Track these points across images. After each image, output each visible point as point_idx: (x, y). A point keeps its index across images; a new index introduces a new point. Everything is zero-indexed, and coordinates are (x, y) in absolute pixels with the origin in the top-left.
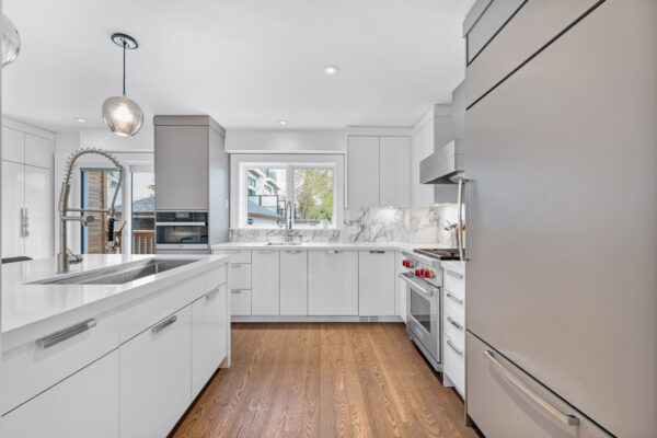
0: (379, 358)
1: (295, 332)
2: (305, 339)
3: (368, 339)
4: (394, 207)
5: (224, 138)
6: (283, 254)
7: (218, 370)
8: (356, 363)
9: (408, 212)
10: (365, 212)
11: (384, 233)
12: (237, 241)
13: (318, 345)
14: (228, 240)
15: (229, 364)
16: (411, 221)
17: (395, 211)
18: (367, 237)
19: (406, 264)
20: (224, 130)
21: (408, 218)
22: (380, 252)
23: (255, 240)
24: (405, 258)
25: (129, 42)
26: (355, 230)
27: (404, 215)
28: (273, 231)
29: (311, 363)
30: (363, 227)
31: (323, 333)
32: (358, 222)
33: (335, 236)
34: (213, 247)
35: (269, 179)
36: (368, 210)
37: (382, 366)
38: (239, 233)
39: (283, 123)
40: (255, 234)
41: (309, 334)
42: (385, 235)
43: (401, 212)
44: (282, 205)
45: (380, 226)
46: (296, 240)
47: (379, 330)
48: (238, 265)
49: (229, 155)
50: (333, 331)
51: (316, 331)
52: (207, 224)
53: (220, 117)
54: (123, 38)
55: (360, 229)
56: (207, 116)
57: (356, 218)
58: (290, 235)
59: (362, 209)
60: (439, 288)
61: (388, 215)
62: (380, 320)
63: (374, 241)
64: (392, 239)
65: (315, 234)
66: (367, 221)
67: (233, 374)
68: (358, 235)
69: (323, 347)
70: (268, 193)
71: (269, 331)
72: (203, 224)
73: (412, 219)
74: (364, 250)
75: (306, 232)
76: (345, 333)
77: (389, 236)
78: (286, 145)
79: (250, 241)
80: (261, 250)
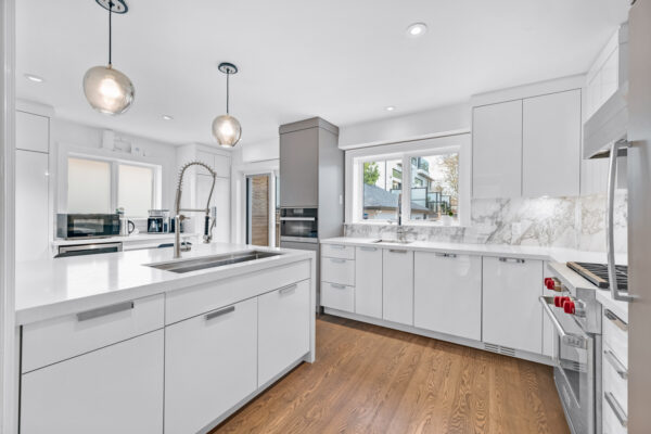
0: (492, 411)
1: (395, 342)
2: (401, 355)
3: (488, 378)
4: (552, 196)
5: (337, 135)
6: (387, 253)
7: (303, 362)
8: (454, 406)
9: (579, 203)
10: (504, 203)
11: (534, 234)
12: (350, 236)
13: (413, 366)
14: (342, 234)
15: (313, 359)
16: (584, 215)
17: (557, 202)
18: (506, 238)
19: (549, 284)
20: (337, 128)
21: (578, 212)
22: (518, 261)
23: (367, 236)
24: (549, 275)
25: (231, 68)
26: (488, 227)
27: (571, 208)
28: (385, 227)
29: (394, 386)
30: (500, 225)
31: (428, 352)
32: (492, 218)
33: (459, 235)
34: (321, 241)
35: (421, 171)
36: (508, 202)
37: (493, 425)
38: (352, 228)
39: (390, 109)
40: (367, 229)
41: (410, 348)
42: (537, 236)
43: (566, 204)
44: (433, 198)
45: (529, 224)
46: (410, 238)
47: (511, 369)
48: (344, 261)
49: (344, 151)
50: (442, 353)
51: (420, 348)
52: (316, 219)
53: (330, 115)
54: (227, 67)
55: (495, 227)
56: (317, 118)
57: (491, 214)
58: (402, 232)
59: (498, 200)
60: (593, 335)
61: (544, 209)
62: (517, 355)
63: (518, 243)
64: (550, 242)
65: (433, 232)
66: (507, 216)
67: (312, 371)
68: (492, 234)
69: (420, 371)
70: (418, 185)
71: (368, 334)
72: (313, 219)
73: (585, 213)
74: (491, 256)
75: (422, 228)
76: (457, 359)
77: (544, 238)
78: (398, 133)
79: (363, 236)
80: (365, 248)
